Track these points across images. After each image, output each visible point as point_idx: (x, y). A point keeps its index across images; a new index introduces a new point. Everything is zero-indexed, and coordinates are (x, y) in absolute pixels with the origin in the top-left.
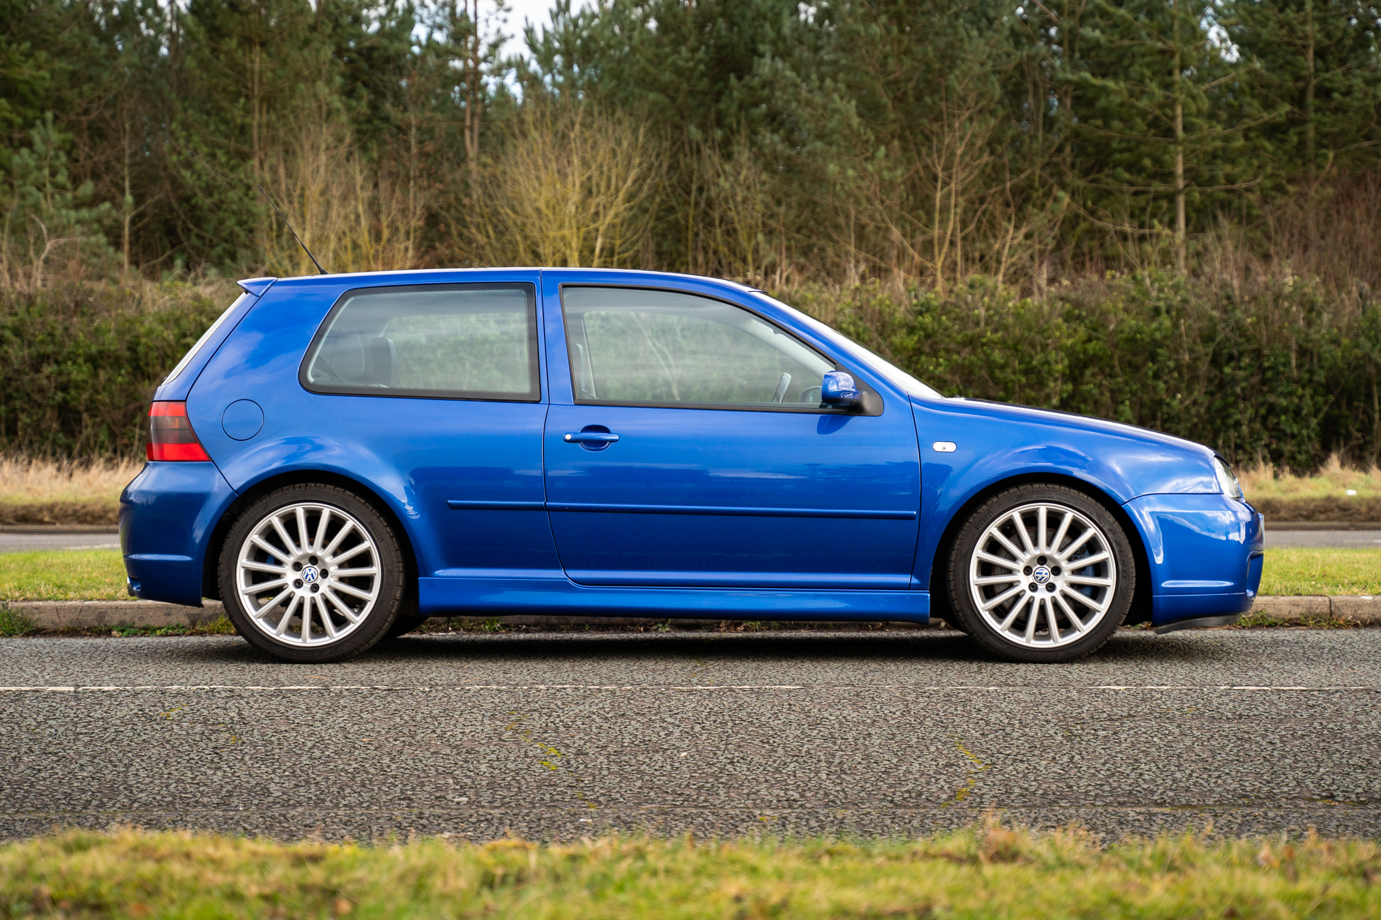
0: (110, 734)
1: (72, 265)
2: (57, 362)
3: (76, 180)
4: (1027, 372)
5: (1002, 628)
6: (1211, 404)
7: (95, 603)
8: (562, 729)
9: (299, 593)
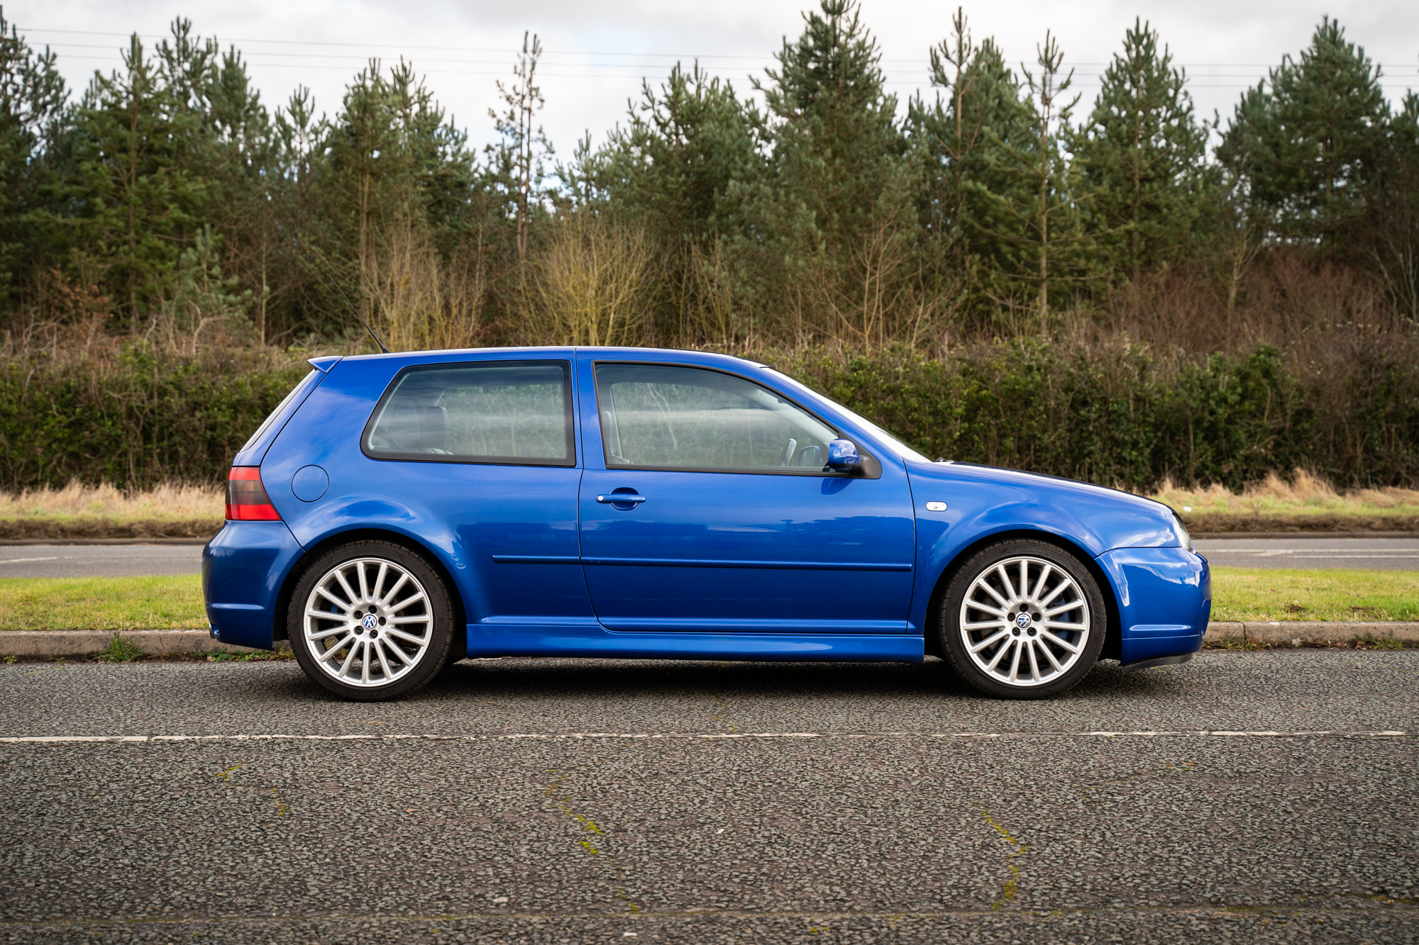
0: (164, 804)
1: (219, 337)
2: (207, 409)
3: (227, 274)
4: (935, 413)
5: (989, 669)
6: (1071, 438)
7: (193, 631)
8: (600, 795)
9: (360, 639)
